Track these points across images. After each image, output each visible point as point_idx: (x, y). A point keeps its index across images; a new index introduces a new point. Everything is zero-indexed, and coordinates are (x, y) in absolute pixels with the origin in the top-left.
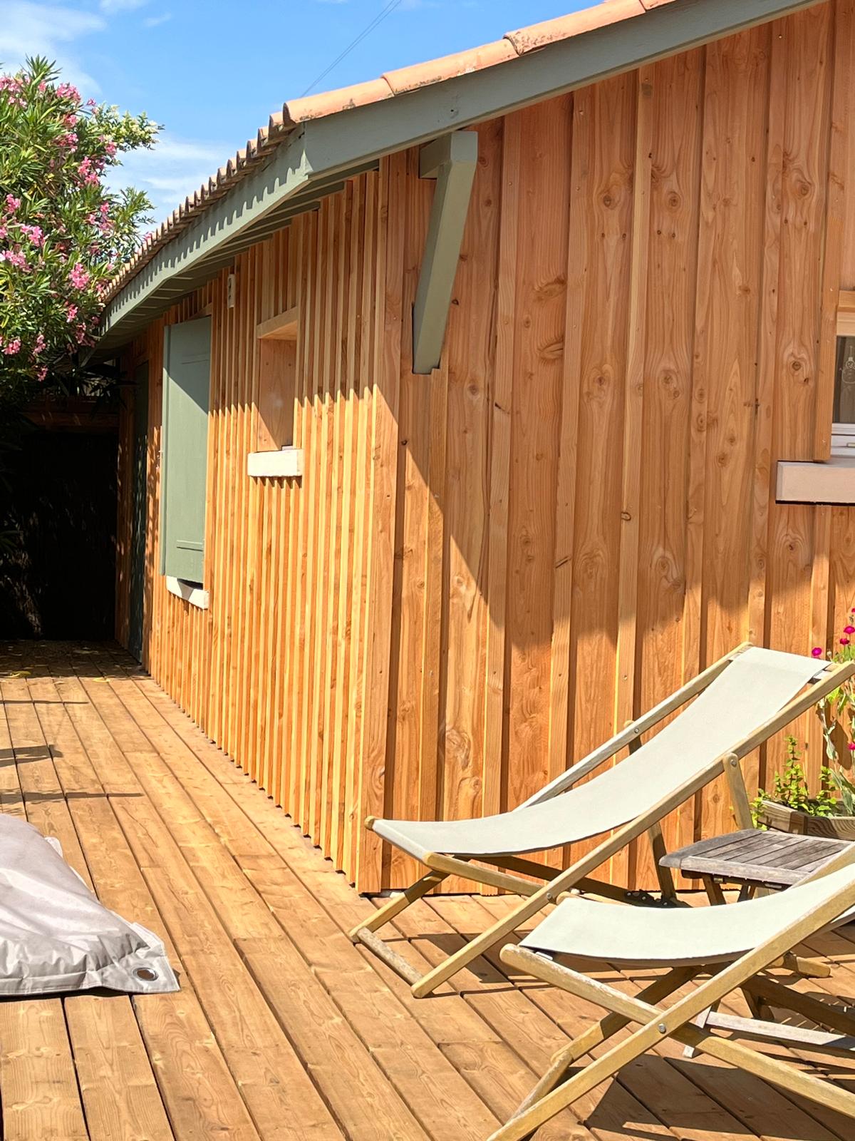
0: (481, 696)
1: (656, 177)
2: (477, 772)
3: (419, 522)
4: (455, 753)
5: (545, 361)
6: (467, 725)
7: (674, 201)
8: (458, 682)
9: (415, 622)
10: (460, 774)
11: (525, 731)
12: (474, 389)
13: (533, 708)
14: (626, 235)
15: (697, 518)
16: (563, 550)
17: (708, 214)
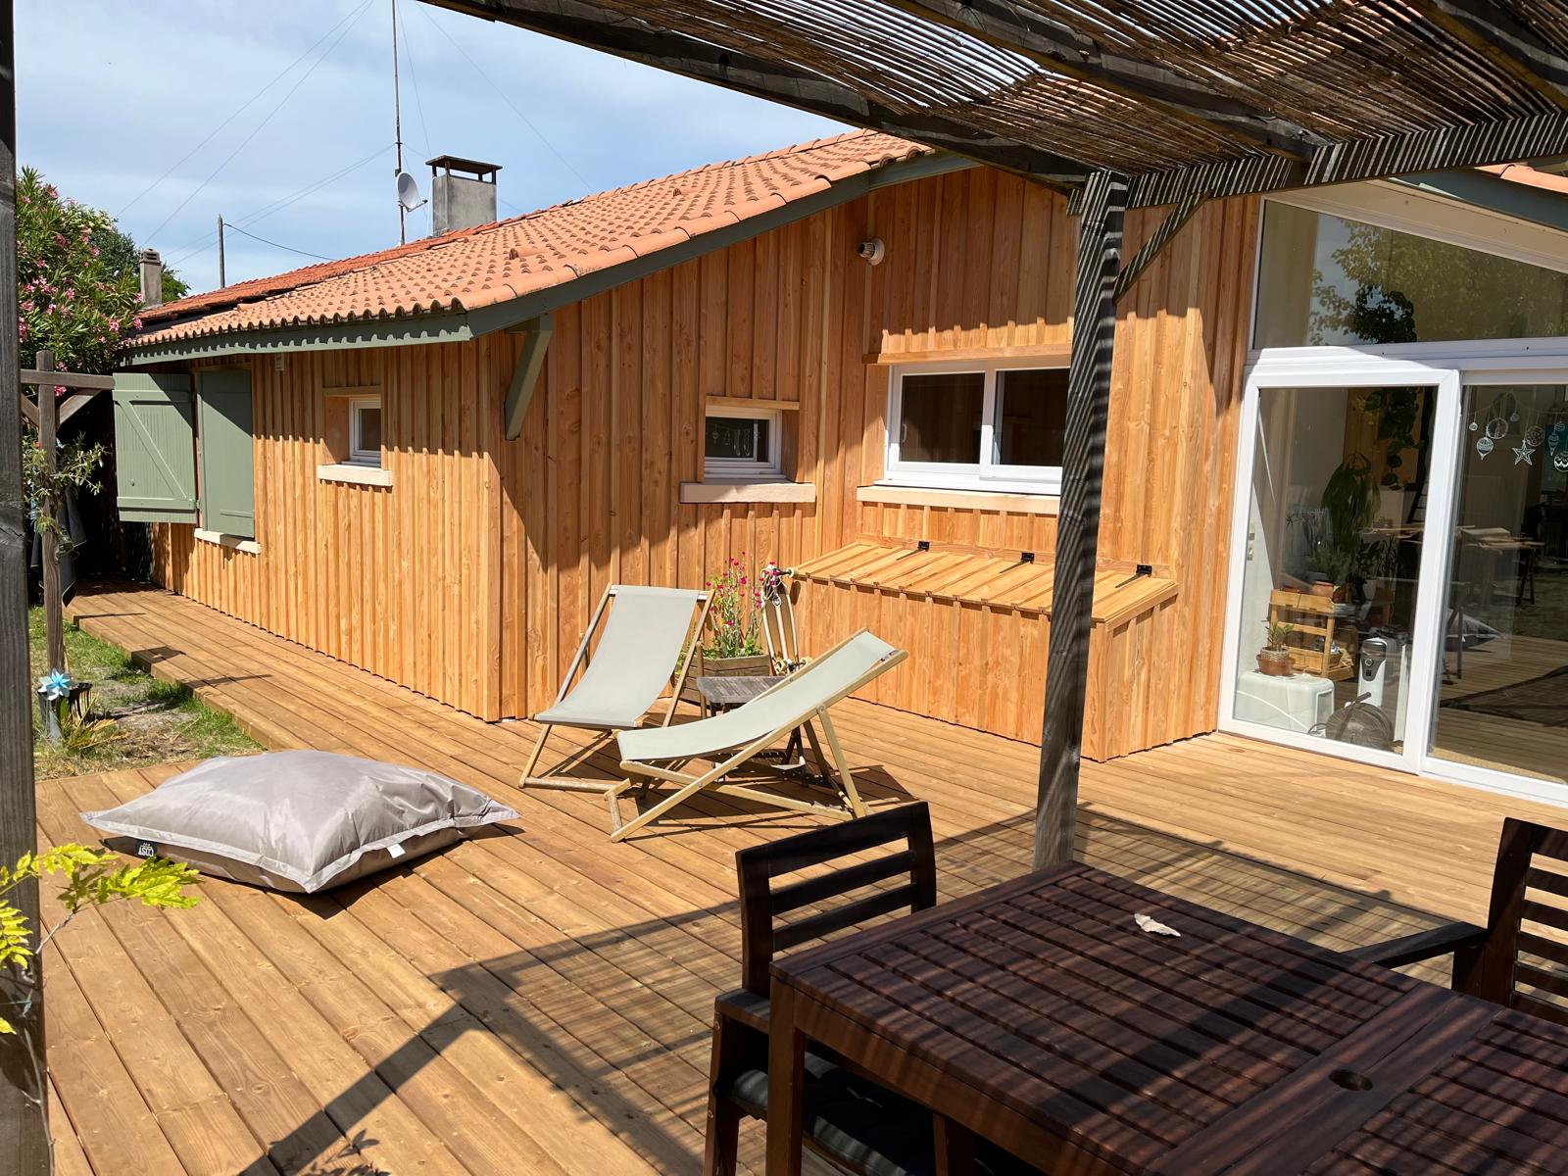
0: (546, 611)
1: (622, 336)
2: (544, 652)
3: (511, 521)
4: (533, 644)
5: (571, 432)
6: (539, 628)
7: (630, 348)
8: (534, 606)
9: (511, 575)
10: (536, 654)
11: (568, 628)
12: (537, 448)
13: (572, 616)
14: (609, 366)
15: (646, 513)
16: (584, 533)
17: (646, 355)
